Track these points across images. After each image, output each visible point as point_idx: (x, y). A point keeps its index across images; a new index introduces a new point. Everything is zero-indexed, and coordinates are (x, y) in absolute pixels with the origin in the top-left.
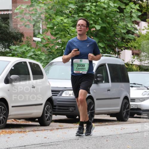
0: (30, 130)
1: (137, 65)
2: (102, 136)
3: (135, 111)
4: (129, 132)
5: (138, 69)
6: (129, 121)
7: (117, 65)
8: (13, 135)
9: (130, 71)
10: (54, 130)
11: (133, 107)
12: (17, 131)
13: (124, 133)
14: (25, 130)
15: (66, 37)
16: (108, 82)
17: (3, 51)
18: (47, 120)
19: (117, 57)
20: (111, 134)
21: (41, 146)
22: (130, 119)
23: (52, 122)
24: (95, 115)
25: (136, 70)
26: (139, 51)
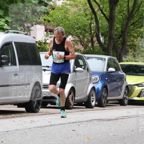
2: (7, 132)
3: (48, 100)
4: (40, 126)
6: (40, 112)
7: (26, 43)
9: (43, 51)
11: (46, 94)
13: (34, 127)
16: (16, 65)
19: (26, 34)
20: (18, 128)
26: (53, 27)
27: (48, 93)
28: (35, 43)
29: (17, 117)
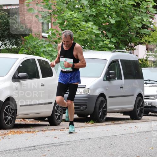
0: (39, 130)
1: (152, 61)
2: (115, 136)
3: (149, 109)
4: (143, 131)
5: (153, 65)
6: (143, 119)
7: (130, 61)
8: (22, 135)
9: (144, 67)
10: (65, 130)
11: (148, 104)
12: (26, 131)
13: (138, 132)
14: (34, 130)
15: (76, 33)
16: (121, 79)
17: (10, 48)
18: (58, 119)
19: (130, 53)
20: (124, 133)
21: (51, 146)
22: (144, 117)
23: (62, 121)
24: (107, 114)
25: (150, 66)
26: (153, 46)
27: (149, 103)
28: (138, 60)
29: (123, 123)
